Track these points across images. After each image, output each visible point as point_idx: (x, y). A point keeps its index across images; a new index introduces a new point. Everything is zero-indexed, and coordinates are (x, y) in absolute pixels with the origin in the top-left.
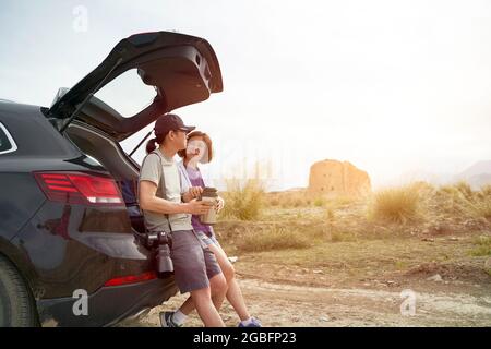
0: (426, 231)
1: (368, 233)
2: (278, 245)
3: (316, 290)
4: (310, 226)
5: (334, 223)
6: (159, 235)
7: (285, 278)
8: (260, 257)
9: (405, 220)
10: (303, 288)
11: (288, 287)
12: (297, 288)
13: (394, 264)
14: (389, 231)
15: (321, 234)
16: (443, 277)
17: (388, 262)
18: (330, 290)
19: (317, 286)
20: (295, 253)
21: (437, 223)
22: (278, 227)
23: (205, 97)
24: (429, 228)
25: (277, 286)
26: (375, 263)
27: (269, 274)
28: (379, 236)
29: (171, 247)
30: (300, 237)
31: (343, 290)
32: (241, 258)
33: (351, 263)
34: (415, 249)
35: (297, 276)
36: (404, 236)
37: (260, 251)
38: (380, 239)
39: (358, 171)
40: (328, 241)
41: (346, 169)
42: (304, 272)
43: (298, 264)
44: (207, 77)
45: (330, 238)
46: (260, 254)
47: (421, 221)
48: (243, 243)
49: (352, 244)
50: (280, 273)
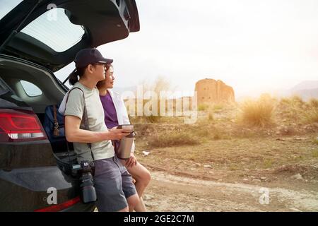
0: (278, 132)
1: (238, 134)
2: (177, 143)
3: (208, 183)
4: (199, 127)
5: (215, 126)
6: (82, 165)
7: (184, 172)
8: (165, 152)
9: (263, 124)
10: (198, 181)
11: (186, 180)
12: (194, 181)
13: (262, 160)
14: (253, 132)
15: (206, 134)
16: (303, 176)
17: (257, 158)
18: (219, 184)
19: (208, 179)
20: (189, 149)
21: (286, 127)
22: (176, 129)
23: (125, 35)
24: (280, 130)
25: (178, 178)
26: (247, 159)
27: (172, 168)
28: (246, 136)
29: (93, 174)
30: (192, 136)
31: (229, 185)
32: (152, 152)
33: (231, 159)
34: (274, 147)
35: (193, 170)
36: (263, 136)
37: (165, 147)
38: (248, 137)
39: (226, 86)
40: (211, 139)
41: (219, 85)
42: (197, 166)
43: (192, 160)
44: (127, 18)
45: (213, 137)
46: (165, 149)
47: (274, 125)
48: (153, 141)
49: (229, 141)
50: (180, 167)
